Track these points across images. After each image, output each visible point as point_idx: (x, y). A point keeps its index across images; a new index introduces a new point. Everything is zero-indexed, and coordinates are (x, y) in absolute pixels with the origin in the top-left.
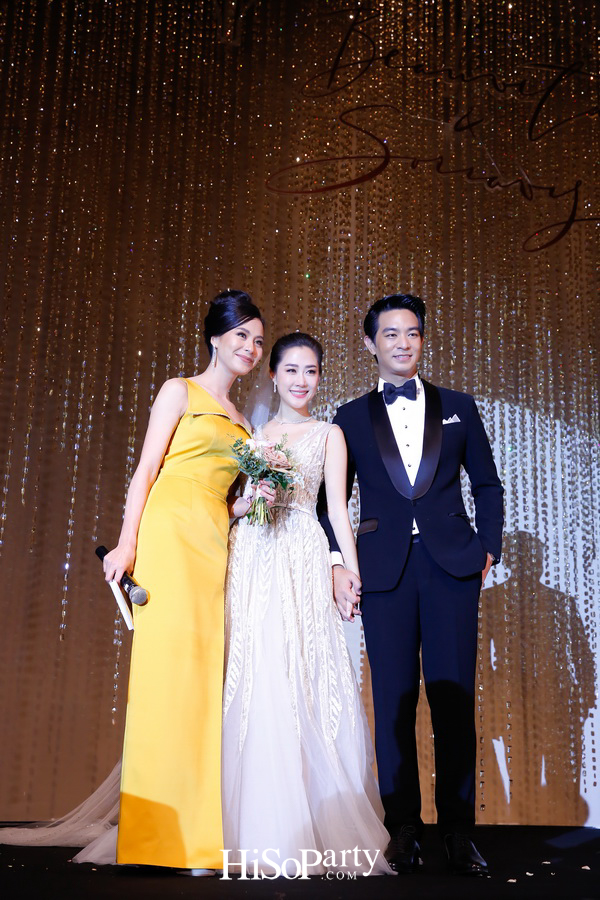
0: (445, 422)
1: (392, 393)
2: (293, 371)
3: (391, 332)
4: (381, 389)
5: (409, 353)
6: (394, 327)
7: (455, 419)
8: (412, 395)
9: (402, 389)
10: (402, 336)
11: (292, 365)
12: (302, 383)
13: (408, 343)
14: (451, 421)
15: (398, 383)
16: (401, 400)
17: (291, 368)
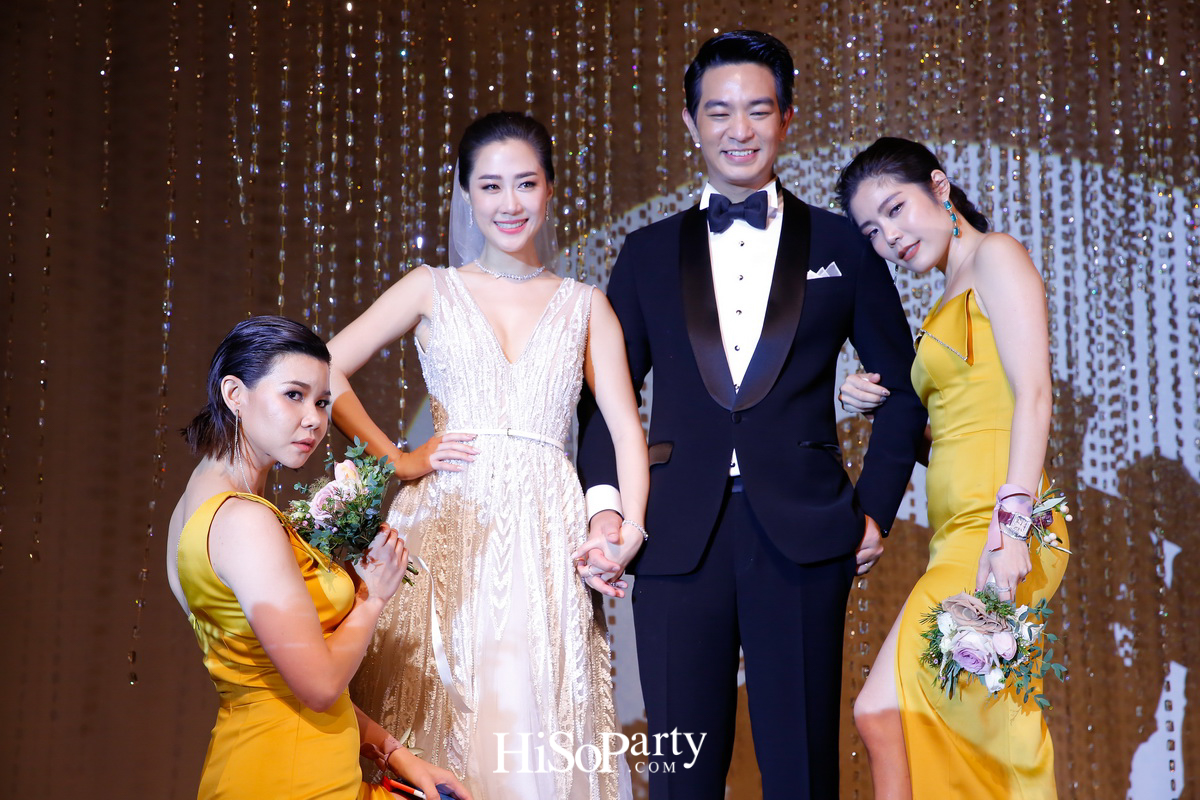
0: (811, 275)
1: (722, 214)
2: (495, 187)
3: (719, 109)
4: (704, 204)
5: (752, 145)
6: (725, 99)
7: (832, 271)
8: (760, 222)
9: (742, 209)
10: (739, 115)
11: (491, 177)
12: (511, 207)
13: (748, 127)
14: (823, 273)
15: (737, 196)
16: (739, 228)
17: (490, 182)
